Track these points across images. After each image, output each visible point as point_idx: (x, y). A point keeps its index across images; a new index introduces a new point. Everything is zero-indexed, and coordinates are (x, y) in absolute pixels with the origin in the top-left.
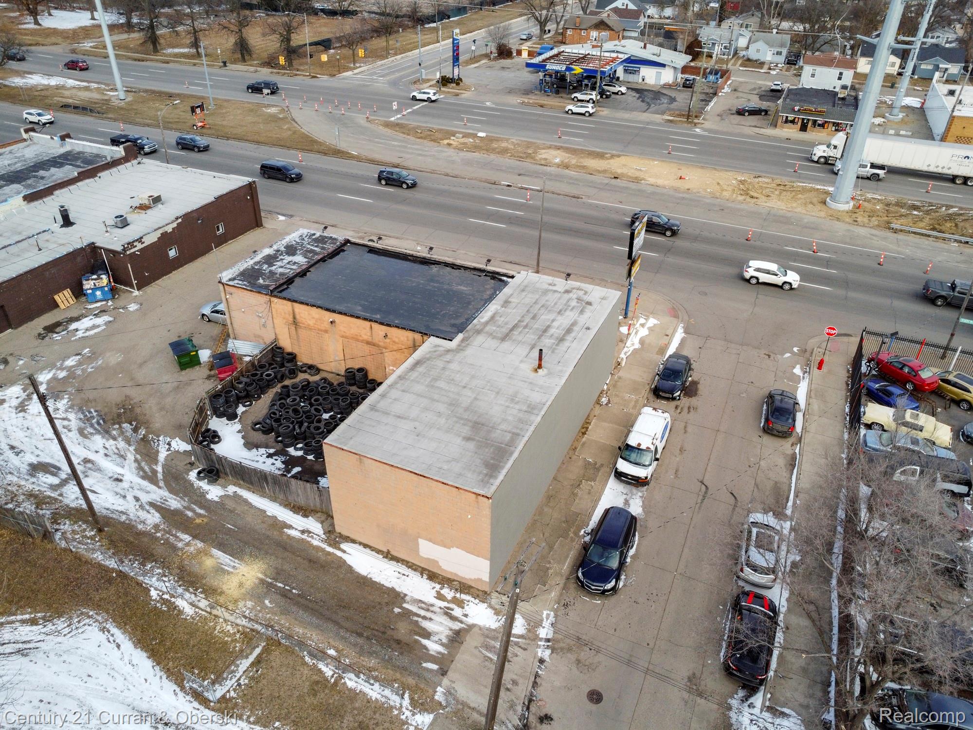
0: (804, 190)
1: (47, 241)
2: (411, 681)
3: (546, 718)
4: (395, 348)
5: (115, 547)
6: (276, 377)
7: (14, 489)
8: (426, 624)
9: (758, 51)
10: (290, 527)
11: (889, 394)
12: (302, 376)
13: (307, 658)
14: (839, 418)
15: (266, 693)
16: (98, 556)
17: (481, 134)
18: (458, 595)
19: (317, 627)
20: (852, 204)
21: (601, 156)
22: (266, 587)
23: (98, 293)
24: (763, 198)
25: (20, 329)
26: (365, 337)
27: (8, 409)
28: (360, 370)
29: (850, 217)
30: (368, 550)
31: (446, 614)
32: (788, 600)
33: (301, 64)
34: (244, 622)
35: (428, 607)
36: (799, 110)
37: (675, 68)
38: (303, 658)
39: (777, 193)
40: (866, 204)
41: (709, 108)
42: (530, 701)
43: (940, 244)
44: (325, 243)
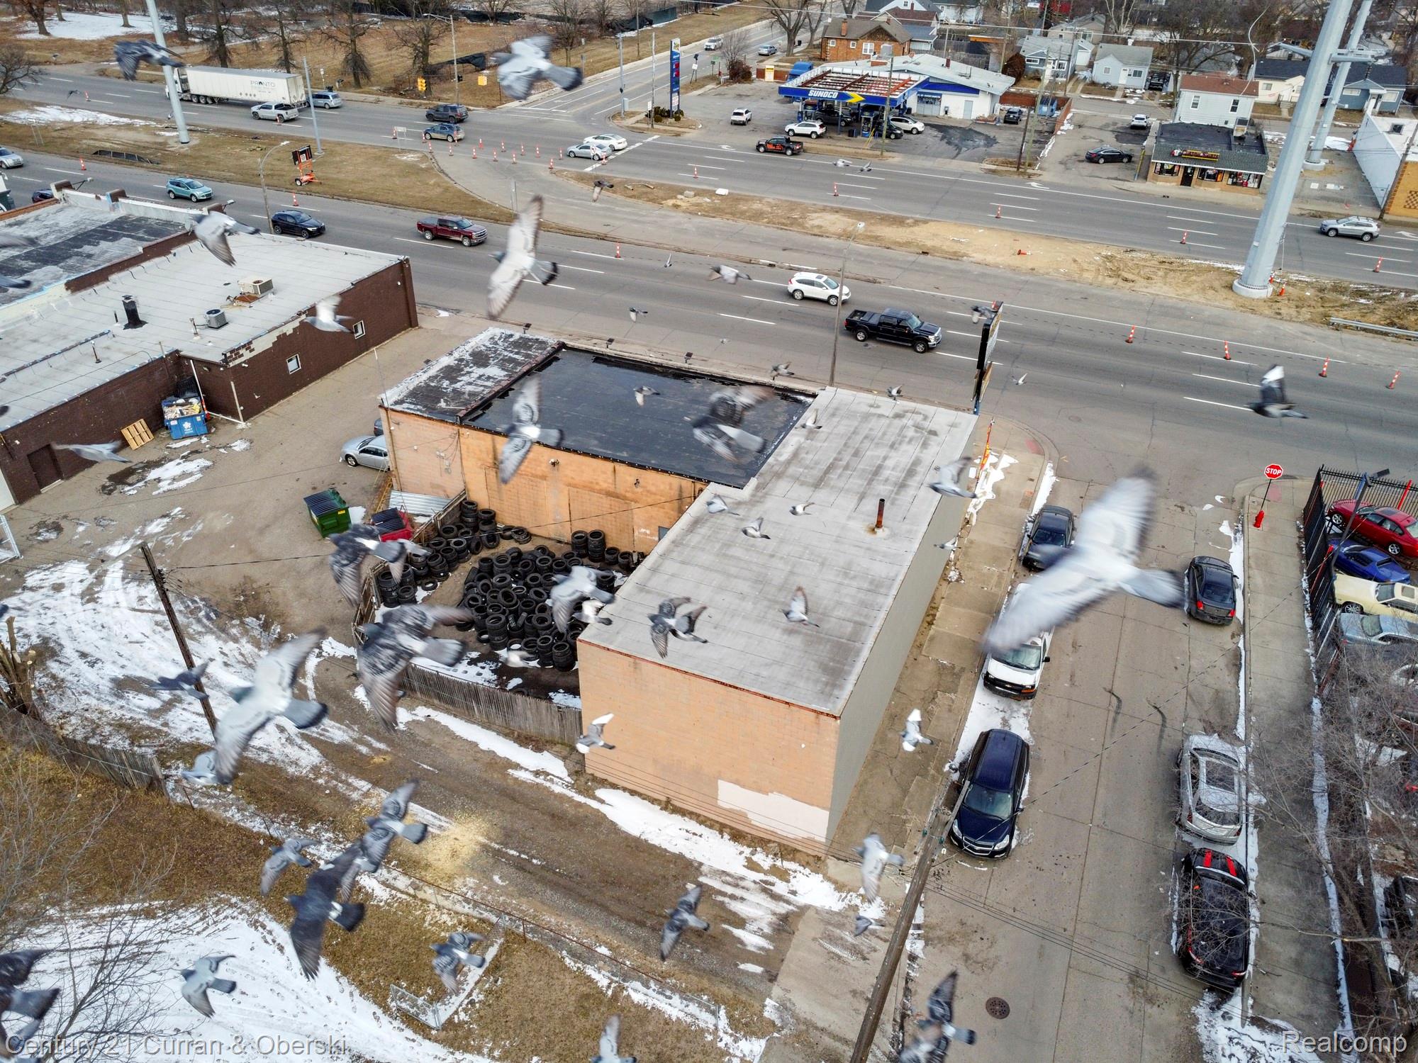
0: (1199, 270)
1: (108, 348)
2: (726, 991)
4: (650, 500)
5: (258, 800)
6: (468, 546)
7: (95, 716)
8: (736, 906)
9: (1107, 70)
10: (517, 766)
11: (1366, 561)
12: (506, 546)
13: (567, 961)
14: (1295, 597)
15: (513, 1013)
16: (233, 815)
17: (722, 191)
18: (779, 863)
19: (576, 914)
20: (1271, 288)
21: (899, 221)
22: (491, 857)
23: (187, 425)
24: (1144, 282)
25: (74, 479)
26: (604, 486)
27: (69, 599)
28: (596, 534)
29: (1270, 307)
30: (637, 798)
31: (765, 891)
32: (1258, 860)
33: (443, 91)
34: (467, 909)
35: (737, 882)
36: (1180, 155)
37: (992, 95)
38: (561, 960)
39: (1161, 273)
40: (1290, 289)
41: (1045, 152)
42: (904, 1016)
43: (1403, 346)
44: (530, 348)
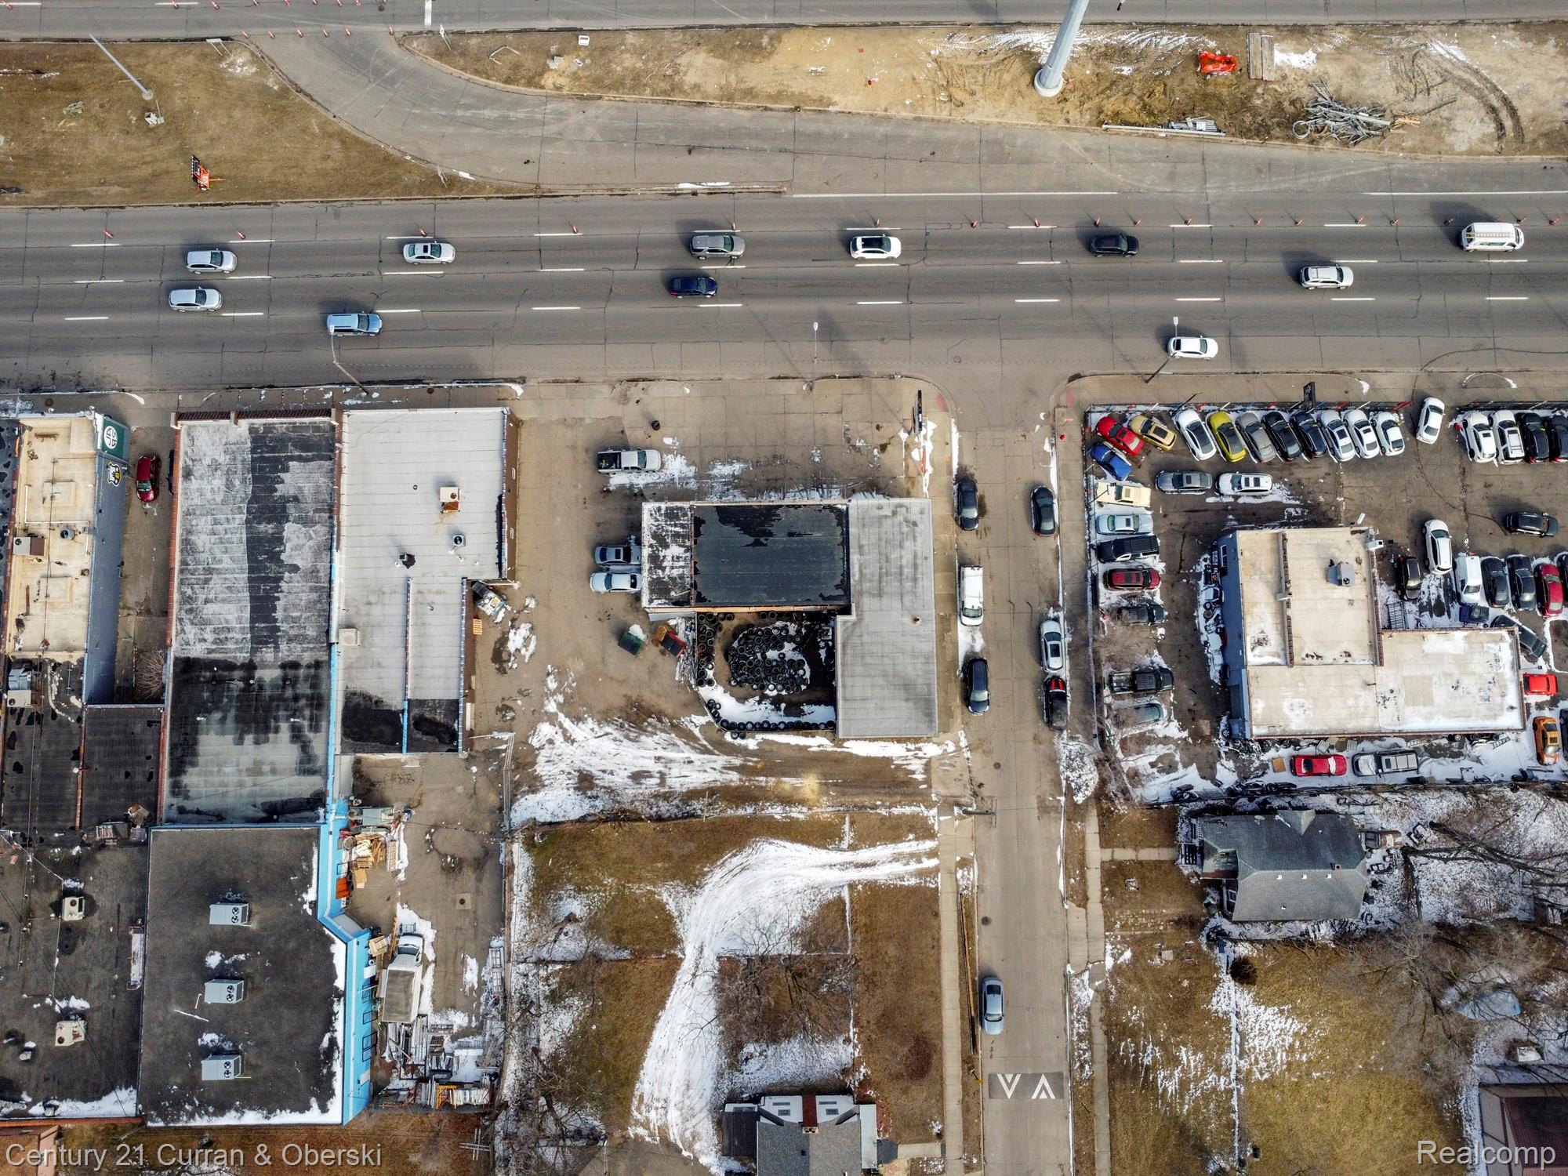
2: (919, 797)
3: (981, 785)
5: (733, 802)
7: (642, 798)
10: (810, 746)
13: (870, 811)
15: (865, 833)
18: (917, 745)
19: (863, 794)
21: (758, 46)
22: (824, 785)
24: (969, 102)
25: (478, 672)
29: (1062, 112)
31: (916, 757)
34: (829, 809)
35: (906, 758)
39: (981, 78)
40: (1075, 67)
44: (679, 518)
